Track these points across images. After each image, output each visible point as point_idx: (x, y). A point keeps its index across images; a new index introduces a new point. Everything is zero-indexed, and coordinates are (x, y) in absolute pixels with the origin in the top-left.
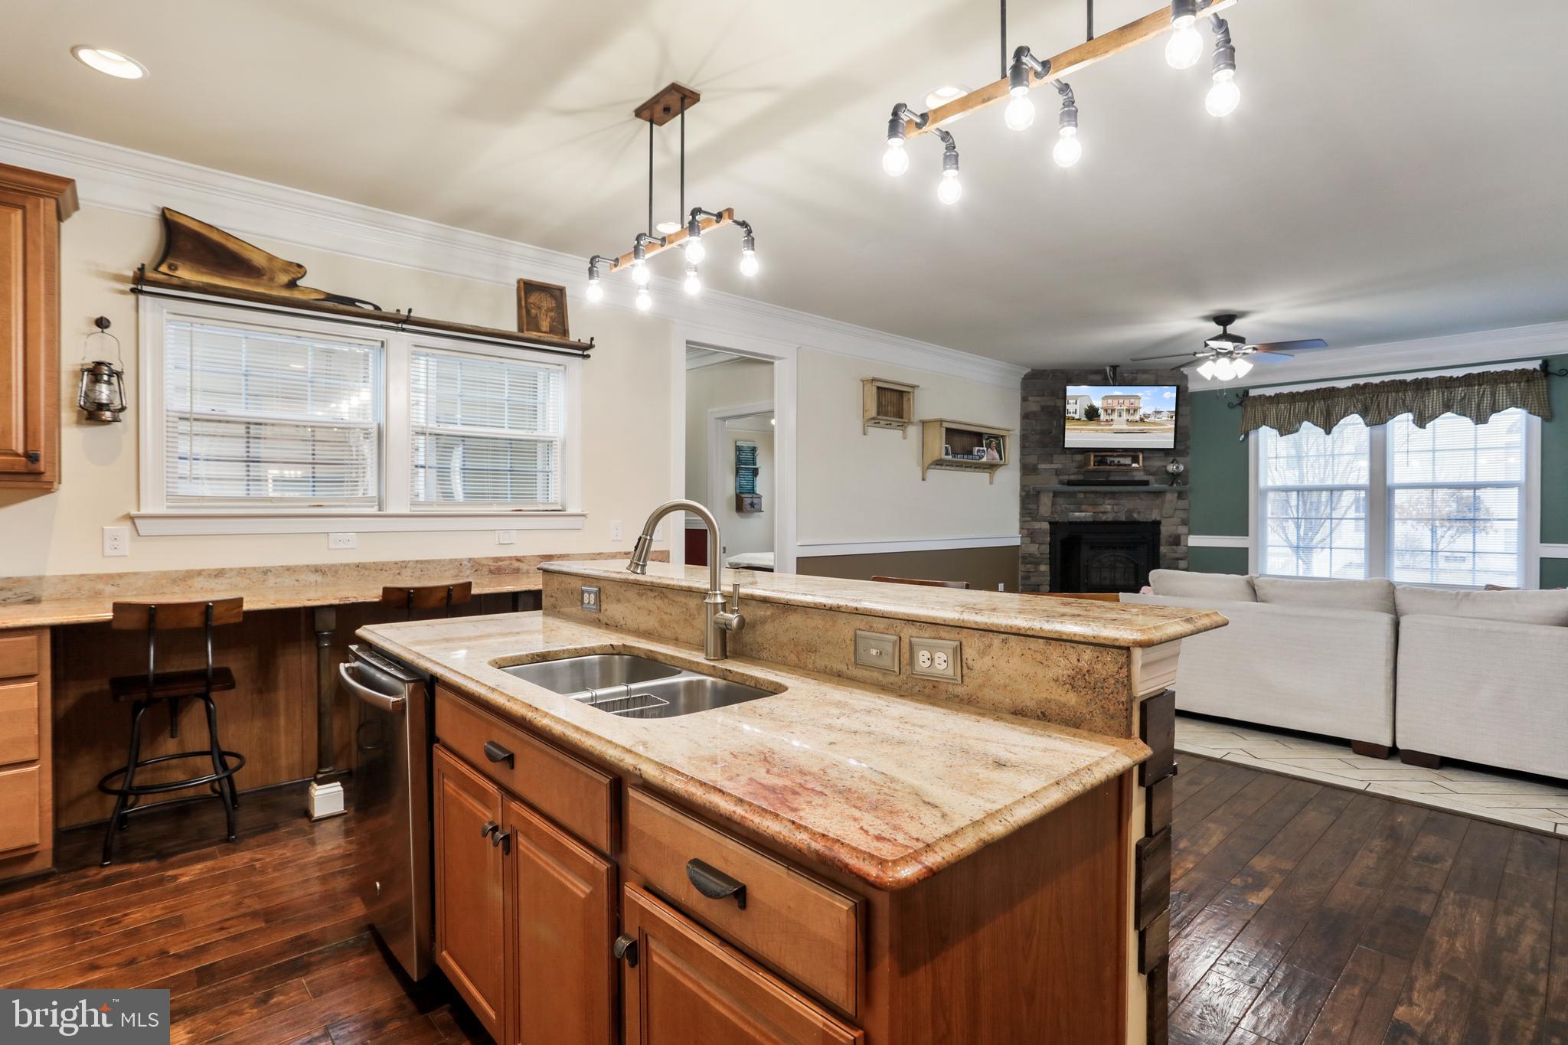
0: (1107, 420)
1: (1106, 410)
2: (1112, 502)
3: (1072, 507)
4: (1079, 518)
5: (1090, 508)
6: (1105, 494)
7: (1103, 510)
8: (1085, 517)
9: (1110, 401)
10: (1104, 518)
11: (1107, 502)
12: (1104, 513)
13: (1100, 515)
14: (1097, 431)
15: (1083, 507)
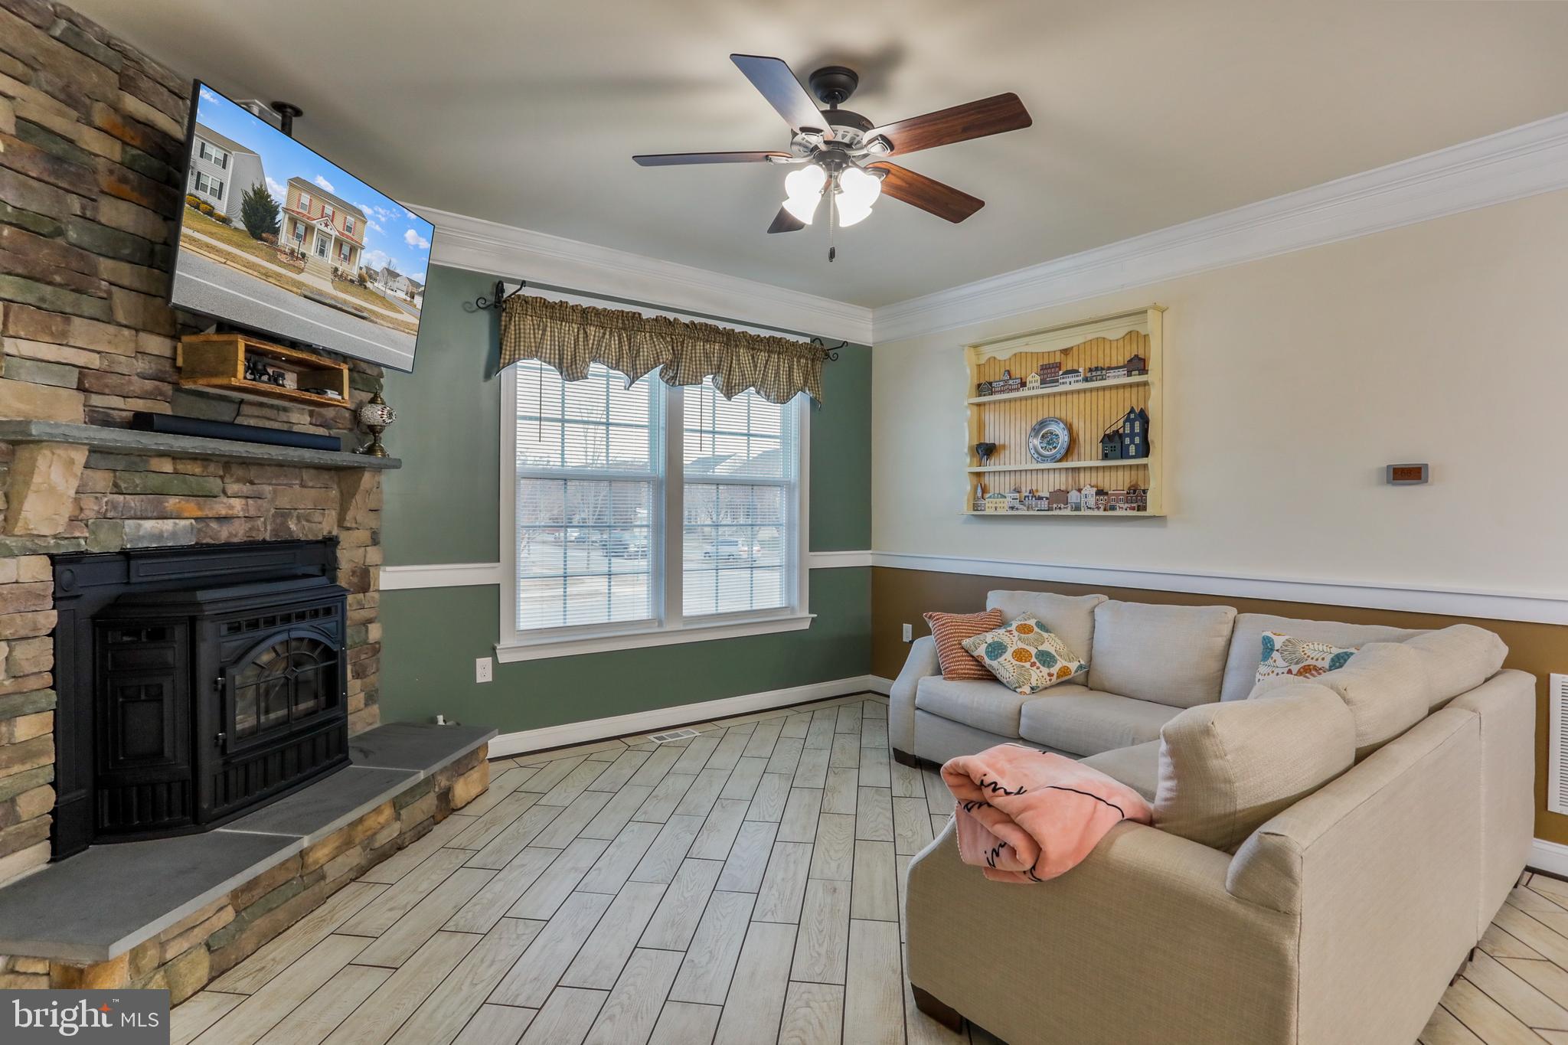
0: (292, 252)
1: (294, 221)
2: (246, 489)
3: (133, 502)
4: (160, 536)
5: (191, 507)
6: (228, 463)
7: (223, 512)
8: (174, 534)
9: (305, 198)
10: (224, 534)
11: (233, 488)
12: (222, 519)
13: (214, 525)
14: (267, 275)
15: (172, 503)
